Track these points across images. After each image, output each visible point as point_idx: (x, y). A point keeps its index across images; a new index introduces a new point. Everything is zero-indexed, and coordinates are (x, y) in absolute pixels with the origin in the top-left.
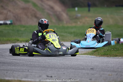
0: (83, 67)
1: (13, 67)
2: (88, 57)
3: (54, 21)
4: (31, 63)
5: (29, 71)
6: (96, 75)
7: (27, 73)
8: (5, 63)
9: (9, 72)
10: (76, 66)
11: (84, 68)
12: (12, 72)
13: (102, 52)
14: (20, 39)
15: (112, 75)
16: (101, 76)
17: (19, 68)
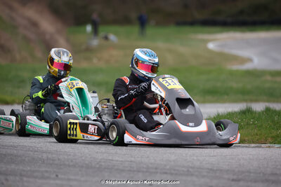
5: (59, 176)
12: (17, 178)
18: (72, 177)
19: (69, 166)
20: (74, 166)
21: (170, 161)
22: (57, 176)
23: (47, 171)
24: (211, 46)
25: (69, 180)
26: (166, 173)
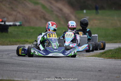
0: (90, 69)
1: (22, 68)
2: (96, 59)
3: (62, 23)
4: (40, 65)
5: (38, 72)
6: (104, 77)
7: (36, 74)
8: (14, 64)
9: (18, 73)
10: (84, 68)
11: (92, 70)
12: (21, 73)
13: (110, 54)
14: (29, 40)
15: (119, 77)
16: (109, 78)
17: (28, 69)
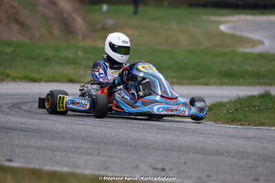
5: (101, 153)
18: (113, 154)
19: (108, 143)
20: (112, 143)
21: (200, 142)
22: (99, 152)
23: (89, 148)
24: (223, 28)
25: (110, 156)
26: (197, 153)
